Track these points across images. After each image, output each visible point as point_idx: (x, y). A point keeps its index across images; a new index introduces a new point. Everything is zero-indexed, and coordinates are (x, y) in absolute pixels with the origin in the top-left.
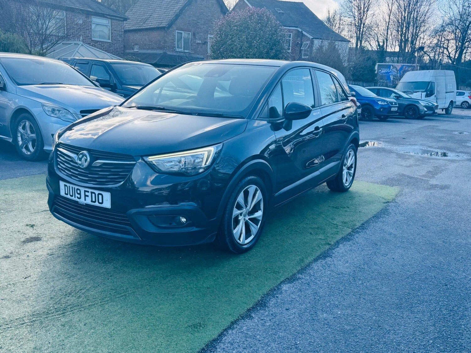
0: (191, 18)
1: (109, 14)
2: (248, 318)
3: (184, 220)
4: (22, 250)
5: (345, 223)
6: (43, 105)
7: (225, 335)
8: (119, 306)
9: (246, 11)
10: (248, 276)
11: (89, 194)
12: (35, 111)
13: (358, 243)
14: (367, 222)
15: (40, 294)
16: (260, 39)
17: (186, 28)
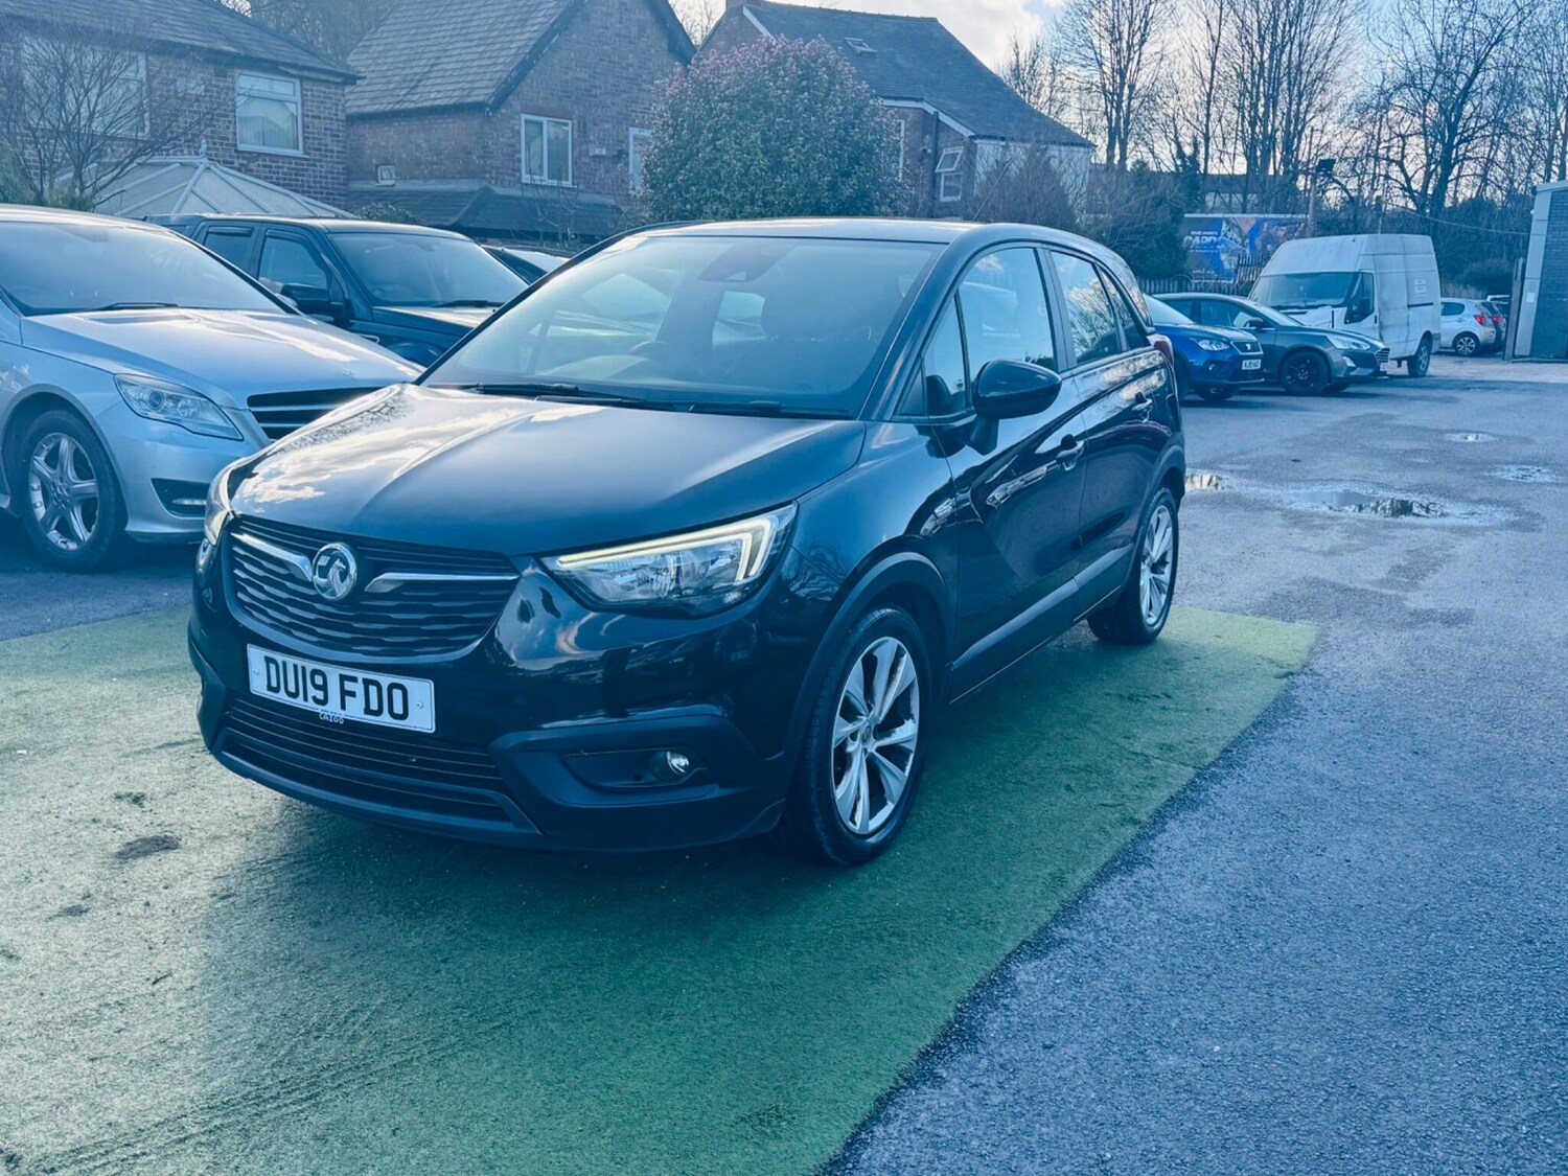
0: (571, 73)
1: (295, 62)
2: (929, 1083)
3: (679, 762)
4: (123, 885)
5: (1170, 748)
6: (120, 383)
7: (865, 1144)
8: (496, 1064)
9: (757, 48)
10: (895, 940)
11: (358, 688)
12: (91, 400)
13: (1223, 814)
14: (1237, 742)
15: (219, 1036)
16: (807, 140)
17: (554, 105)
